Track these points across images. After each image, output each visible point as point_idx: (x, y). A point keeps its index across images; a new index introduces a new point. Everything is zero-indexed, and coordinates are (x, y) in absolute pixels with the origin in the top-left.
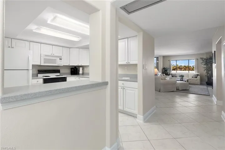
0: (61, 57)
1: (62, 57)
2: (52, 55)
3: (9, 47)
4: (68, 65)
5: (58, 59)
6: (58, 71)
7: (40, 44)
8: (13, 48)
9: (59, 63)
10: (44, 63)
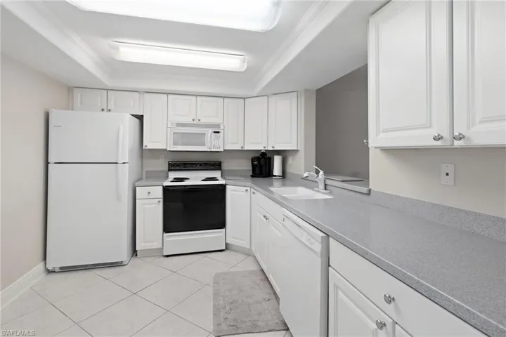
0: (218, 126)
1: (222, 127)
2: (194, 122)
3: (103, 110)
4: (240, 149)
5: (211, 130)
6: (216, 166)
7: (166, 95)
8: (109, 110)
9: (211, 144)
10: (175, 144)
